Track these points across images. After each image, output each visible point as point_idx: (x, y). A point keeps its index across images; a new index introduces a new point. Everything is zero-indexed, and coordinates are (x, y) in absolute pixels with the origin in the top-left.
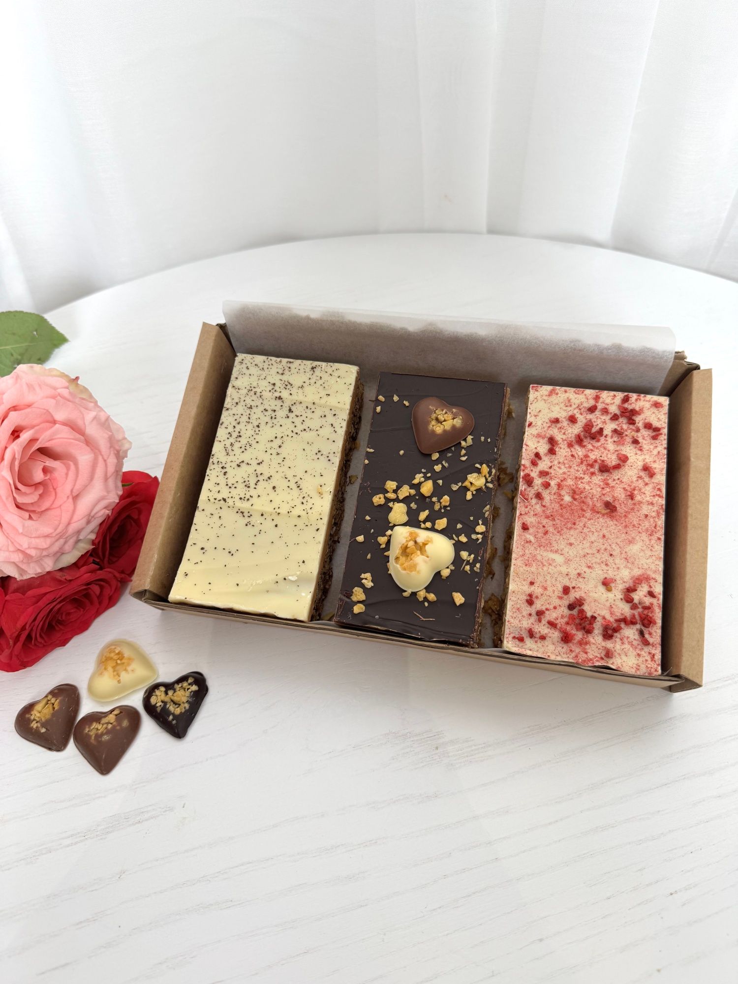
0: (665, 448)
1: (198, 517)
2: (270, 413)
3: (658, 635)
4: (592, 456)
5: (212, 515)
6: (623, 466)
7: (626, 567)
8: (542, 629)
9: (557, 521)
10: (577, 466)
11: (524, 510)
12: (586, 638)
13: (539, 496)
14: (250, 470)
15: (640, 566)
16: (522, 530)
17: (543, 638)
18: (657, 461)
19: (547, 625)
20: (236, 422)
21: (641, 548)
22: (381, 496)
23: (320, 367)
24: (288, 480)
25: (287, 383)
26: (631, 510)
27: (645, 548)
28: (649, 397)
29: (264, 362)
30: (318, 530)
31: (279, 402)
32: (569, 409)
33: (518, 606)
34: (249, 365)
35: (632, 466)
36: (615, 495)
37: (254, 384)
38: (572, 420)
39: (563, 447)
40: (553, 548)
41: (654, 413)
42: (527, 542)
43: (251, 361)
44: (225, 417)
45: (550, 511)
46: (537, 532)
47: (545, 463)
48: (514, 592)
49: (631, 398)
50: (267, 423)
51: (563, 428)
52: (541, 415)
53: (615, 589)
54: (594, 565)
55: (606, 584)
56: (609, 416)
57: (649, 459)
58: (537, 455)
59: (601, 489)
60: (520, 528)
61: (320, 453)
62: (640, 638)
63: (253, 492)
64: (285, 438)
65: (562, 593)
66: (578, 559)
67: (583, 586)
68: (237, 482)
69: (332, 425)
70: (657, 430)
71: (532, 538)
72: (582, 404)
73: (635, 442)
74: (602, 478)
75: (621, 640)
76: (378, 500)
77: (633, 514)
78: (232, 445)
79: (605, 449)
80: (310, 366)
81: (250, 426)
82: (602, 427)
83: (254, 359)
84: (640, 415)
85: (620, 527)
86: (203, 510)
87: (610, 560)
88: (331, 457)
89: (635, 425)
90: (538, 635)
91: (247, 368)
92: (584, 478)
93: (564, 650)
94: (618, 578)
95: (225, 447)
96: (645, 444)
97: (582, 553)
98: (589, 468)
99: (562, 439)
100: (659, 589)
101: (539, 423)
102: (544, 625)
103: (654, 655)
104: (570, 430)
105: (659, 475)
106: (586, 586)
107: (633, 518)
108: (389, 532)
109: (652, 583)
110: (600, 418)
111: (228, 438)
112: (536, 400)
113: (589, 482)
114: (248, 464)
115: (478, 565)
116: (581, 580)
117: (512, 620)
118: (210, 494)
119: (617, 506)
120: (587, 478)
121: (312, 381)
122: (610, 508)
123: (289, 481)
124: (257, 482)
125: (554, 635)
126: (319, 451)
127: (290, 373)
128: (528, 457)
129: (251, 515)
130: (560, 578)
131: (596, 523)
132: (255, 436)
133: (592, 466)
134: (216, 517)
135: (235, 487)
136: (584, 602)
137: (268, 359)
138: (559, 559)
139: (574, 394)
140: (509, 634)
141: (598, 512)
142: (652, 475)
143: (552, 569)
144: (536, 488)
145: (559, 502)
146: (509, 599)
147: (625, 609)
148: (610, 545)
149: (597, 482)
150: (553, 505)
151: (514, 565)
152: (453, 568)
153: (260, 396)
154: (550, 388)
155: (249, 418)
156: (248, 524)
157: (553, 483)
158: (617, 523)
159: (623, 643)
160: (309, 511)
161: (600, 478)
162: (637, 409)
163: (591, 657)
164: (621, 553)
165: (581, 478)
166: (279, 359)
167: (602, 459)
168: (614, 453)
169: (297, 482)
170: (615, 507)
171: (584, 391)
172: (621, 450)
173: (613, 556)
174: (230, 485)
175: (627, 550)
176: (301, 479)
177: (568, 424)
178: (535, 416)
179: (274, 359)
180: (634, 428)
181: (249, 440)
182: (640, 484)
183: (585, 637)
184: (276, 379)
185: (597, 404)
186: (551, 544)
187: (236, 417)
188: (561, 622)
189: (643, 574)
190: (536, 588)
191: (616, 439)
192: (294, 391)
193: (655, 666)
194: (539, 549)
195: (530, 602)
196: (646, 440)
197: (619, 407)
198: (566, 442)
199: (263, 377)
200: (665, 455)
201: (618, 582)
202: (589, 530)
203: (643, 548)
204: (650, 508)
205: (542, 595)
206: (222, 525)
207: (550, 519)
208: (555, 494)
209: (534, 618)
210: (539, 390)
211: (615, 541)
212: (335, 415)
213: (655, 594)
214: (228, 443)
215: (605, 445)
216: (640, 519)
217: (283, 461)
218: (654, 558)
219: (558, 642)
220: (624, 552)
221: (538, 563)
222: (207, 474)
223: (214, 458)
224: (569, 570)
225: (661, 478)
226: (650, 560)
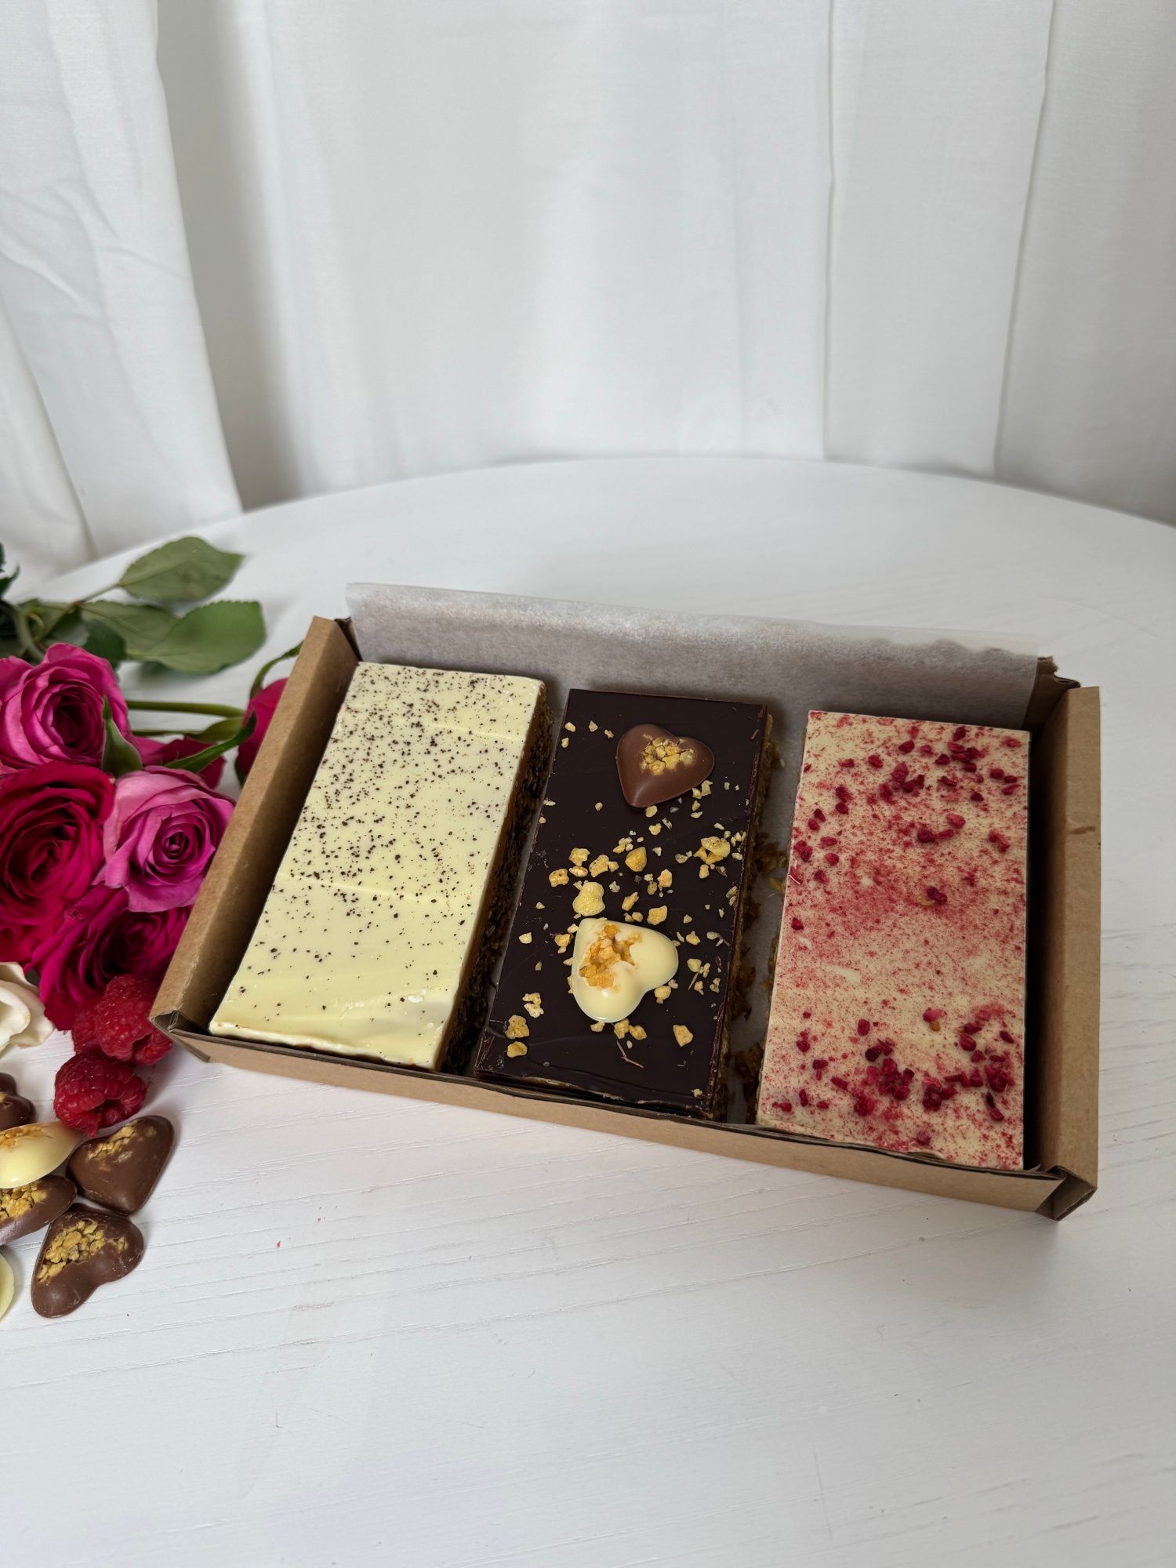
0: (1025, 808)
1: (273, 901)
2: (401, 746)
3: (1019, 1104)
4: (907, 818)
5: (295, 898)
6: (957, 833)
7: (963, 992)
8: (823, 1091)
9: (850, 917)
10: (882, 832)
11: (795, 898)
12: (896, 1108)
13: (820, 876)
14: (362, 830)
15: (987, 992)
16: (793, 930)
17: (824, 1106)
18: (1013, 827)
19: (831, 1085)
20: (347, 759)
21: (988, 962)
22: (563, 871)
23: (483, 682)
24: (420, 845)
25: (431, 704)
26: (971, 902)
27: (994, 961)
28: (997, 731)
29: (399, 673)
30: (462, 923)
31: (416, 731)
32: (870, 746)
33: (784, 1053)
34: (375, 678)
35: (971, 834)
36: (945, 878)
37: (381, 706)
38: (875, 762)
39: (859, 802)
40: (842, 960)
41: (1006, 755)
42: (800, 948)
43: (380, 672)
44: (332, 753)
45: (838, 901)
46: (817, 933)
47: (832, 826)
48: (776, 1029)
49: (968, 731)
50: (395, 761)
51: (859, 775)
52: (825, 754)
53: (945, 1027)
54: (910, 987)
55: (931, 1018)
56: (934, 759)
57: (998, 825)
58: (819, 814)
59: (920, 869)
60: (790, 926)
61: (476, 806)
62: (988, 1109)
63: (363, 863)
64: (422, 783)
65: (856, 1032)
66: (884, 978)
67: (890, 1021)
68: (340, 848)
69: (496, 764)
70: (1011, 780)
71: (808, 943)
72: (890, 740)
73: (976, 797)
74: (923, 850)
75: (956, 1111)
76: (558, 878)
77: (975, 908)
78: (337, 793)
79: (927, 807)
80: (468, 680)
81: (368, 766)
82: (923, 774)
83: (383, 670)
84: (983, 757)
85: (953, 929)
86: (281, 891)
87: (937, 980)
88: (492, 811)
89: (976, 773)
90: (815, 1102)
91: (373, 682)
92: (893, 851)
93: (859, 1128)
94: (949, 1009)
95: (326, 797)
96: (993, 801)
97: (890, 968)
98: (901, 835)
99: (859, 791)
100: (1018, 1029)
101: (822, 767)
102: (826, 1085)
103: (1011, 1138)
104: (871, 778)
105: (1016, 848)
106: (897, 1022)
107: (974, 915)
108: (573, 928)
109: (1007, 1019)
110: (919, 761)
111: (332, 783)
112: (817, 733)
113: (902, 858)
114: (360, 821)
115: (717, 981)
116: (888, 1011)
117: (772, 1076)
118: (295, 867)
119: (948, 895)
120: (898, 851)
121: (470, 701)
122: (936, 898)
123: (422, 847)
124: (371, 849)
125: (842, 1102)
126: (473, 803)
127: (437, 690)
128: (804, 817)
129: (357, 899)
130: (853, 1008)
131: (913, 922)
132: (375, 780)
133: (906, 832)
134: (301, 901)
135: (336, 857)
136: (893, 1048)
137: (406, 670)
138: (852, 977)
139: (878, 725)
140: (768, 1099)
141: (917, 905)
142: (1004, 848)
143: (840, 994)
144: (816, 864)
145: (852, 888)
146: (768, 1040)
147: (962, 1061)
148: (937, 957)
149: (915, 857)
150: (843, 892)
151: (778, 985)
152: (675, 986)
153: (389, 723)
154: (839, 715)
155: (368, 754)
156: (351, 913)
157: (843, 857)
158: (947, 922)
159: (958, 1117)
160: (451, 893)
161: (919, 850)
162: (979, 748)
163: (905, 1139)
164: (956, 970)
165: (889, 851)
166: (421, 671)
167: (923, 822)
168: (941, 814)
169: (434, 849)
170: (944, 896)
171: (893, 720)
172: (954, 809)
173: (942, 974)
174: (328, 853)
175: (965, 965)
176: (442, 844)
177: (868, 769)
178: (816, 756)
179: (414, 669)
180: (973, 776)
181: (365, 786)
182: (985, 861)
183: (895, 1105)
184: (415, 698)
185: (914, 741)
186: (839, 953)
187: (347, 752)
188: (855, 1080)
189: (992, 1005)
190: (814, 1024)
191: (944, 793)
192: (441, 715)
193: (1014, 1155)
194: (819, 960)
195: (803, 1046)
196: (993, 795)
197: (950, 745)
198: (864, 796)
199: (394, 695)
200: (1024, 818)
201: (950, 1016)
202: (901, 932)
203: (992, 964)
204: (1001, 900)
205: (823, 1035)
206: (308, 914)
207: (838, 912)
208: (846, 874)
209: (810, 1071)
210: (823, 718)
211: (945, 950)
212: (501, 750)
213: (1013, 1037)
214: (331, 791)
215: (928, 802)
216: (986, 916)
217: (416, 817)
218: (1010, 979)
219: (849, 1113)
220: (959, 969)
221: (817, 982)
222: (293, 836)
223: (307, 813)
224: (869, 995)
225: (1020, 853)
226: (1004, 982)
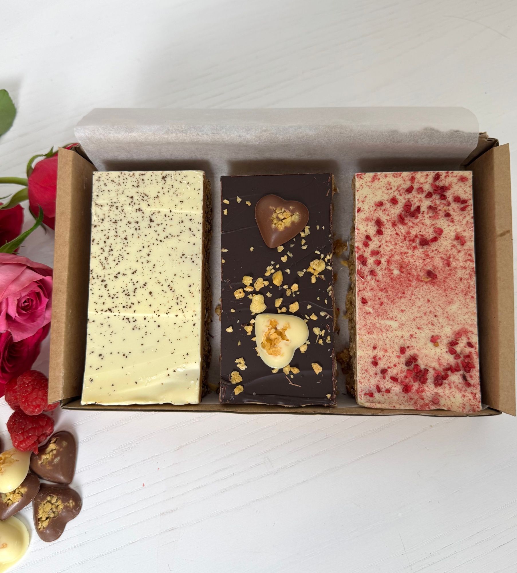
0: (472, 218)
1: (91, 328)
2: (133, 224)
3: (477, 376)
4: (413, 233)
5: (102, 324)
6: (439, 238)
7: (448, 324)
8: (387, 384)
9: (390, 293)
10: (401, 242)
11: (362, 286)
12: (421, 388)
13: (372, 273)
14: (127, 279)
15: (459, 322)
16: (362, 304)
17: (388, 391)
18: (467, 230)
19: (390, 380)
20: (105, 237)
21: (459, 307)
22: (241, 290)
23: (170, 176)
24: (161, 284)
25: (143, 195)
26: (449, 275)
27: (462, 306)
28: (456, 173)
29: (119, 177)
30: (194, 325)
31: (139, 214)
32: (390, 191)
33: (366, 368)
34: (106, 181)
35: (446, 237)
36: (435, 264)
37: (115, 200)
38: (394, 201)
39: (388, 227)
40: (388, 316)
41: (461, 187)
42: (367, 314)
43: (108, 177)
44: (95, 234)
45: (383, 285)
46: (375, 304)
47: (375, 243)
48: (361, 357)
49: (441, 175)
50: (133, 234)
51: (387, 210)
52: (367, 199)
53: (441, 344)
54: (423, 326)
55: (434, 340)
56: (424, 194)
57: (459, 229)
58: (368, 237)
59: (422, 261)
60: (361, 302)
61: (184, 257)
62: (464, 381)
63: (133, 299)
64: (151, 246)
65: (399, 353)
66: (409, 323)
67: (414, 344)
68: (118, 292)
69: (190, 229)
70: (464, 202)
71: (370, 310)
72: (400, 186)
73: (448, 215)
74: (423, 250)
75: (449, 385)
76: (239, 295)
77: (450, 278)
78: (106, 259)
79: (423, 224)
80: (161, 176)
81: (118, 240)
82: (419, 205)
83: (109, 176)
84: (449, 189)
85: (441, 291)
86: (94, 321)
87: (435, 320)
88: (194, 258)
89: (446, 200)
90: (384, 390)
91: (105, 185)
92: (408, 253)
93: (405, 399)
94: (442, 334)
95: (101, 262)
96: (456, 216)
97: (412, 317)
98: (411, 243)
99: (387, 220)
100: (475, 339)
101: (366, 208)
102: (388, 381)
103: (475, 395)
104: (393, 211)
105: (469, 242)
106: (418, 345)
107: (451, 282)
108: (252, 321)
109: (470, 335)
110: (417, 197)
111: (102, 253)
112: (361, 187)
113: (413, 256)
114: (124, 275)
115: (329, 338)
116: (413, 340)
117: (362, 380)
118: (97, 307)
119: (437, 274)
120: (410, 252)
121: (166, 190)
122: (431, 275)
123: (162, 285)
124: (135, 290)
125: (396, 389)
126: (183, 255)
127: (144, 185)
128: (360, 240)
129: (136, 320)
130: (397, 341)
131: (421, 291)
132: (125, 248)
133: (413, 241)
134: (106, 326)
135: (117, 297)
136: (417, 358)
137: (122, 174)
138: (394, 324)
139: (393, 178)
140: (361, 392)
141: (422, 281)
142: (463, 243)
143: (390, 335)
144: (370, 266)
145: (389, 276)
146: (358, 362)
147: (450, 359)
148: (434, 308)
149: (419, 255)
150: (385, 279)
151: (359, 334)
152: (309, 343)
153: (122, 210)
154: (372, 174)
155: (116, 232)
156: (135, 328)
157: (383, 260)
158: (438, 288)
159: (450, 388)
160: (184, 309)
161: (421, 250)
162: (447, 185)
163: (427, 402)
164: (444, 313)
165: (406, 253)
166: (131, 173)
167: (421, 233)
168: (430, 227)
169: (169, 286)
170: (436, 275)
171: (401, 173)
172: (437, 223)
173: (437, 316)
174: (112, 296)
175: (448, 310)
176: (172, 282)
177: (391, 206)
178: (363, 202)
179: (127, 173)
180: (445, 202)
181: (120, 252)
182: (454, 251)
183: (421, 386)
184: (133, 192)
185: (413, 185)
186: (386, 313)
187: (104, 232)
188: (401, 376)
189: (462, 329)
190: (379, 352)
191: (431, 214)
192: (151, 202)
193: (477, 403)
194: (377, 318)
195: (375, 363)
196: (456, 212)
197: (432, 185)
198: (390, 222)
199: (121, 192)
200: (472, 224)
201: (443, 338)
202: (416, 297)
203: (460, 307)
204: (463, 272)
205: (383, 356)
206: (112, 332)
207: (384, 291)
208: (385, 269)
209: (380, 375)
210: (363, 177)
211: (437, 304)
212: (191, 220)
213: (473, 344)
214: (102, 257)
215: (423, 221)
216: (457, 282)
217: (154, 268)
218: (469, 314)
219: (400, 393)
220: (445, 312)
221: (378, 330)
222: (90, 289)
223: (93, 273)
224: (403, 333)
225: (471, 244)
226: (467, 316)
